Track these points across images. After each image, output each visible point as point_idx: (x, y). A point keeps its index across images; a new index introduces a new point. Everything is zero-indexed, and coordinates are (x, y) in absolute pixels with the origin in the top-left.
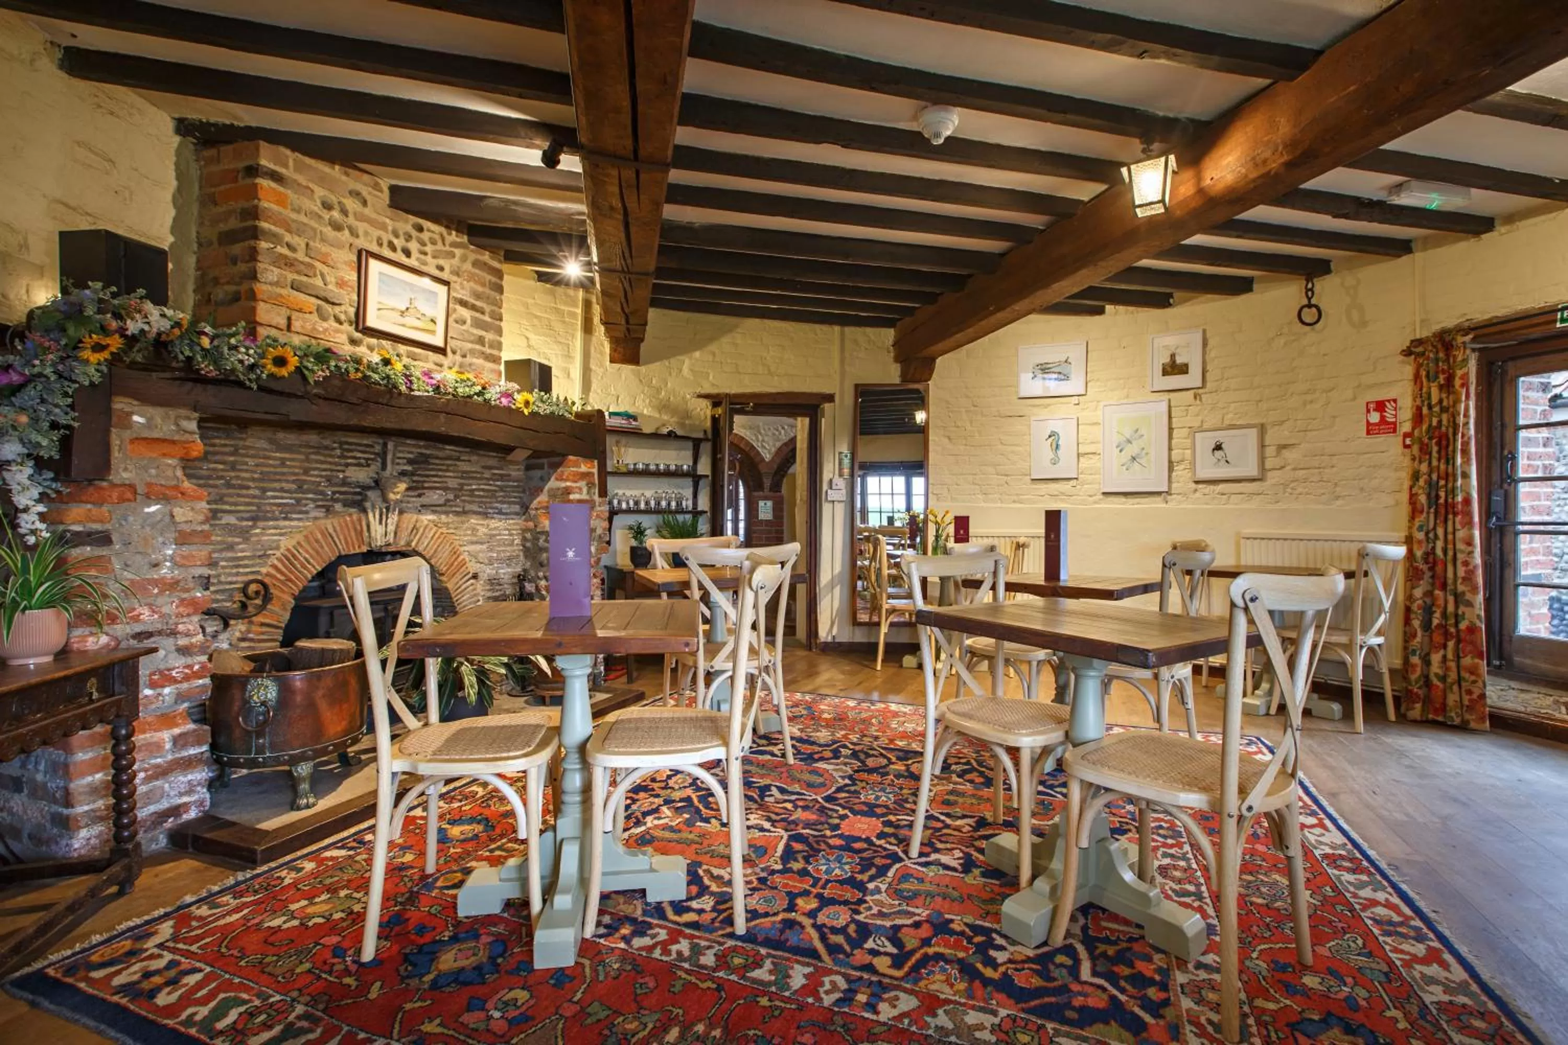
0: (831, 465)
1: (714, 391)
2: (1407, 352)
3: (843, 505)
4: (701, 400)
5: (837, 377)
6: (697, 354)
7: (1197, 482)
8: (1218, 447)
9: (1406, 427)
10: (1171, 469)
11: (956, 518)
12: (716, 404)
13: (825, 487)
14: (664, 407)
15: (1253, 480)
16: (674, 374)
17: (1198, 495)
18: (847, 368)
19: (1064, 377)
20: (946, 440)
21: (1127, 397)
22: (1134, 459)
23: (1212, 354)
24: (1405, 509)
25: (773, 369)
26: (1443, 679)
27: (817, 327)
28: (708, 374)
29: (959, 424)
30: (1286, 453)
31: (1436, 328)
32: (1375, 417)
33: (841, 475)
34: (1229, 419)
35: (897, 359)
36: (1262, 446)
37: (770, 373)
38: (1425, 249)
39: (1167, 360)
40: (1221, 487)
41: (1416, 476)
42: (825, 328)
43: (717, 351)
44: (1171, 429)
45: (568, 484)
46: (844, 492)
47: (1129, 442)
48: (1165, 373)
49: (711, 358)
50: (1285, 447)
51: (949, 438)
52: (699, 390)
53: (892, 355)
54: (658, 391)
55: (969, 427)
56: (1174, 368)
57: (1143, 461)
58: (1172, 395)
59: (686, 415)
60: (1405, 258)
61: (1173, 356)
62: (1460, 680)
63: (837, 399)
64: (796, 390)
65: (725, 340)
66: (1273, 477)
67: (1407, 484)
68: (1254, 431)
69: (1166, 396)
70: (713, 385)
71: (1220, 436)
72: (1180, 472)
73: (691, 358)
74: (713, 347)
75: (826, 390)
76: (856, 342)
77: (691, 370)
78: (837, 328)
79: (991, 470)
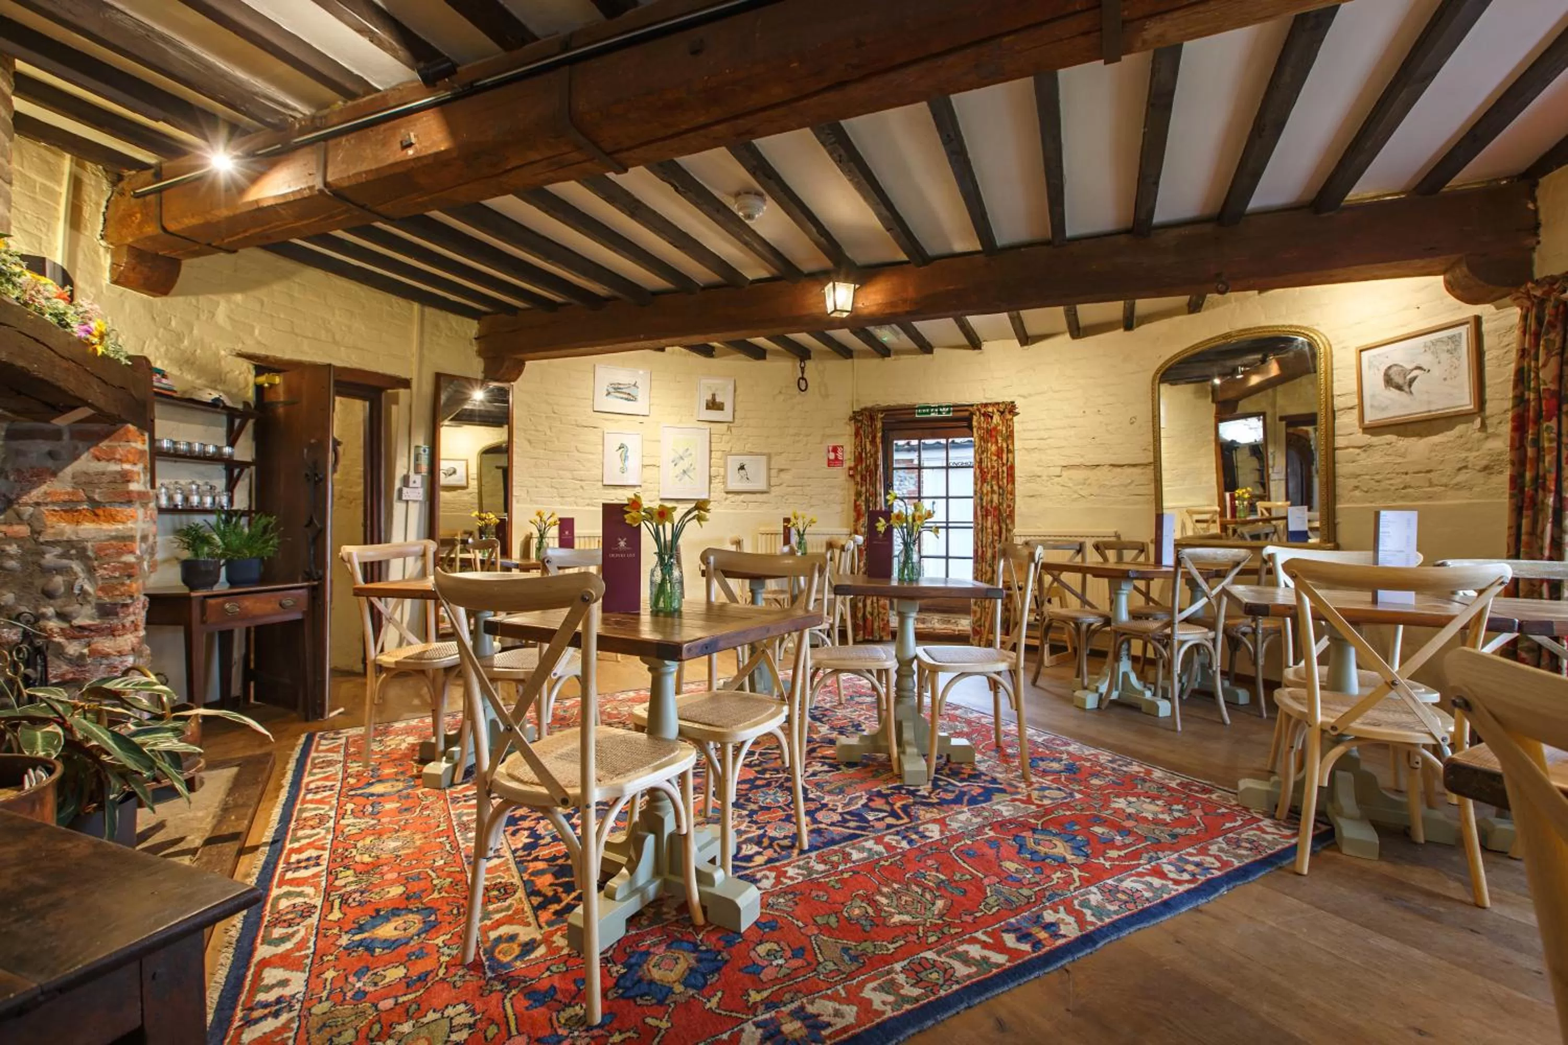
0: (405, 460)
1: (262, 352)
2: (851, 419)
3: (417, 505)
4: (240, 360)
5: (415, 360)
6: (239, 297)
7: (727, 493)
8: (742, 468)
9: (849, 463)
10: (710, 483)
11: (560, 519)
12: (260, 371)
13: (398, 484)
14: (187, 362)
15: (762, 492)
16: (203, 317)
17: (728, 502)
18: (426, 352)
19: (631, 398)
20: (526, 443)
21: (680, 421)
22: (684, 472)
23: (739, 399)
24: (853, 514)
25: (338, 337)
26: (872, 614)
27: (393, 299)
28: (253, 328)
29: (540, 428)
30: (782, 475)
31: (863, 406)
32: (832, 456)
33: (417, 472)
34: (748, 447)
35: (480, 353)
36: (769, 469)
37: (335, 342)
38: (859, 357)
39: (710, 398)
40: (742, 497)
41: (858, 494)
42: (402, 302)
43: (265, 299)
44: (711, 451)
45: (127, 467)
46: (421, 491)
47: (682, 458)
48: (708, 408)
49: (257, 307)
50: (781, 470)
51: (529, 441)
52: (239, 347)
53: (475, 348)
54: (180, 338)
55: (548, 433)
56: (714, 405)
57: (691, 474)
58: (712, 425)
59: (217, 378)
60: (850, 361)
61: (714, 395)
62: (879, 613)
63: (414, 385)
64: (367, 369)
65: (277, 287)
66: (775, 491)
67: (853, 498)
68: (764, 458)
69: (707, 425)
70: (259, 343)
71: (745, 460)
72: (717, 485)
73: (228, 301)
74: (262, 293)
75: (403, 374)
76: (436, 326)
77: (229, 317)
78: (416, 306)
79: (568, 474)
